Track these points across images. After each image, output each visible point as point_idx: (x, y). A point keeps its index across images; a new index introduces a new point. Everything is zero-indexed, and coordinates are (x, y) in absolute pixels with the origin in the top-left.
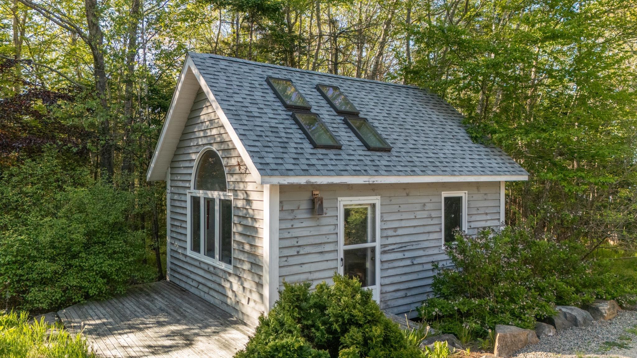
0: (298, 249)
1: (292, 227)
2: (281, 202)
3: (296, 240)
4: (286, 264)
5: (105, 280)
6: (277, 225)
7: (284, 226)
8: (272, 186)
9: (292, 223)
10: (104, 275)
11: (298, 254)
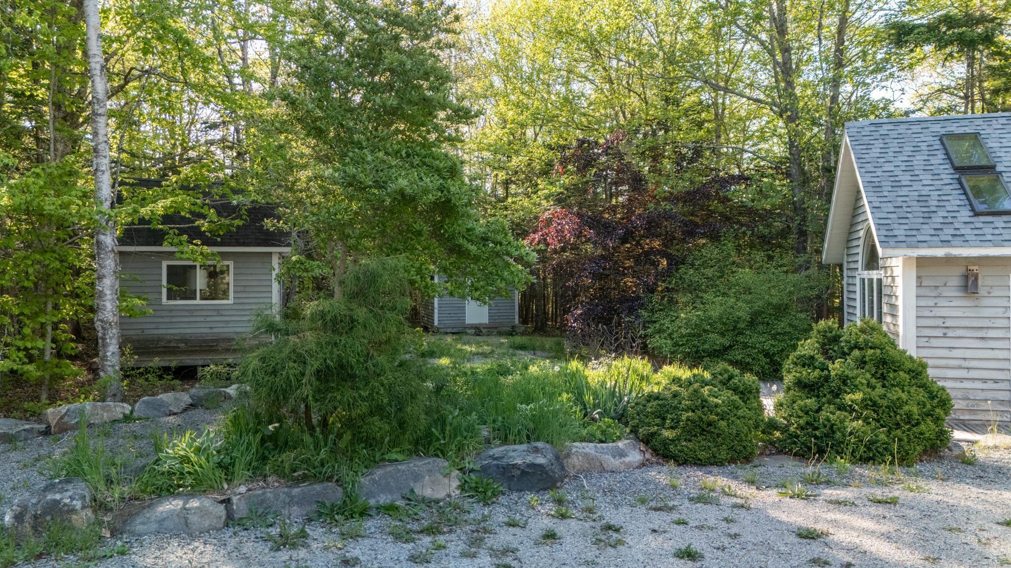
0: (945, 331)
1: (936, 306)
2: (918, 277)
3: (942, 320)
4: (927, 344)
5: (768, 360)
6: (913, 302)
7: (923, 303)
8: (907, 259)
9: (936, 301)
10: (767, 355)
11: (945, 336)
